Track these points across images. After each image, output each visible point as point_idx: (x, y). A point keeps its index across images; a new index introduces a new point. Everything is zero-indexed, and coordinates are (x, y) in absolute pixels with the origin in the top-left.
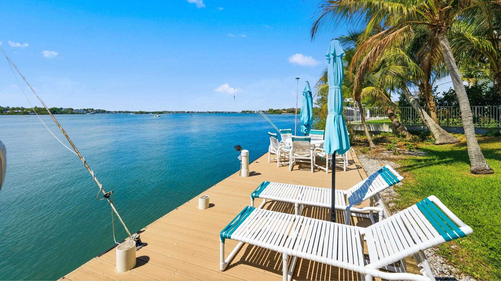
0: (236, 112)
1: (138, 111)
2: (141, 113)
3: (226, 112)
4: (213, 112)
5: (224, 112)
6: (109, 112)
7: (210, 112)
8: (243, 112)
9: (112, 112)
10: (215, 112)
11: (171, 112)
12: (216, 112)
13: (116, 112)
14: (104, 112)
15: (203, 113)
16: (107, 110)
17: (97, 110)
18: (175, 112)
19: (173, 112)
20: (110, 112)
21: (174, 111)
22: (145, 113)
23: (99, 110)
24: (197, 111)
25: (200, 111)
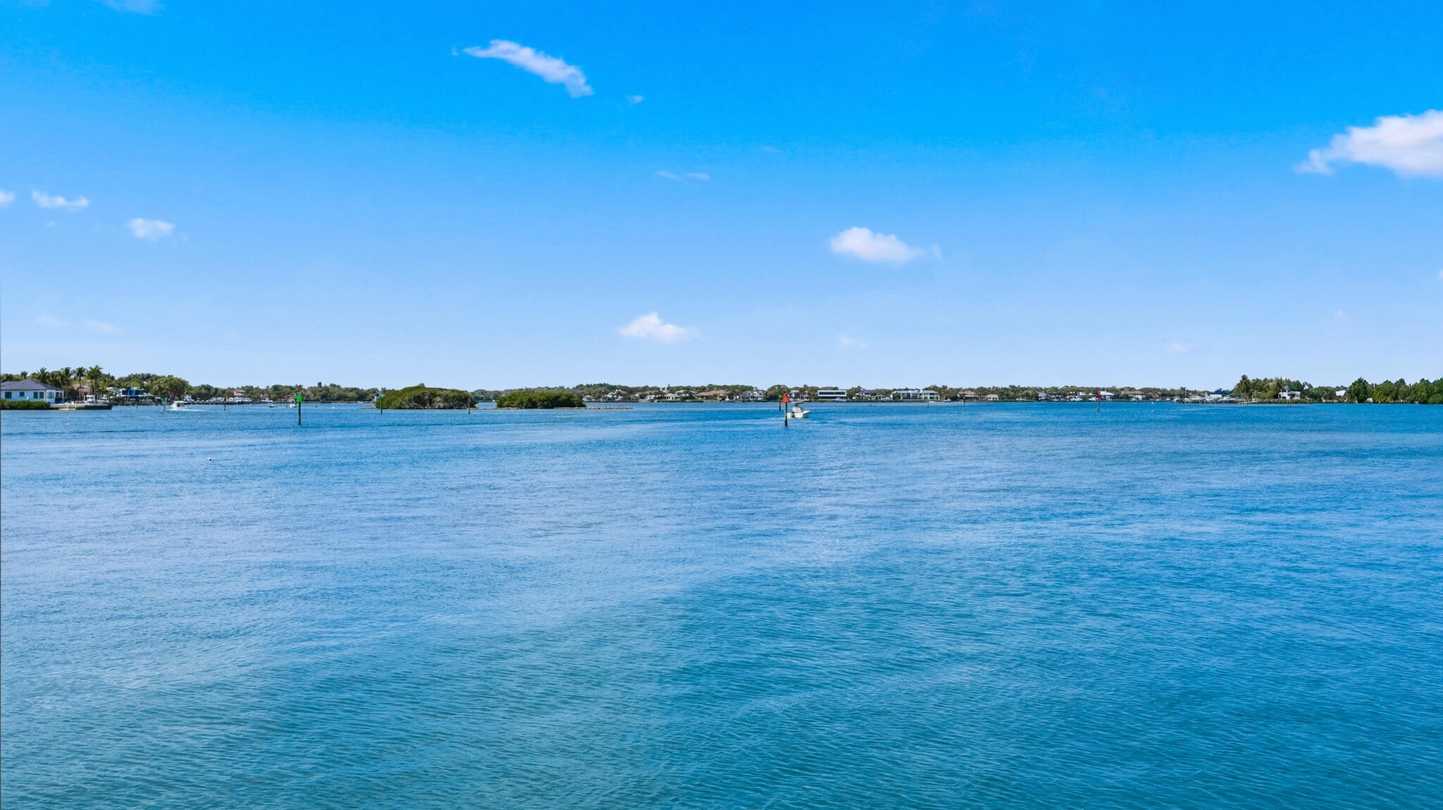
0: (1184, 393)
1: (399, 388)
2: (421, 398)
3: (1096, 392)
4: (983, 392)
5: (1076, 391)
6: (205, 394)
7: (955, 396)
8: (1247, 387)
9: (228, 393)
10: (995, 390)
11: (644, 391)
12: (1009, 396)
13: (253, 395)
14: (175, 389)
15: (897, 398)
16: (195, 382)
17: (130, 378)
18: (671, 390)
19: (660, 396)
20: (217, 393)
21: (662, 385)
22: (446, 399)
23: (148, 377)
24: (845, 385)
25: (869, 385)
